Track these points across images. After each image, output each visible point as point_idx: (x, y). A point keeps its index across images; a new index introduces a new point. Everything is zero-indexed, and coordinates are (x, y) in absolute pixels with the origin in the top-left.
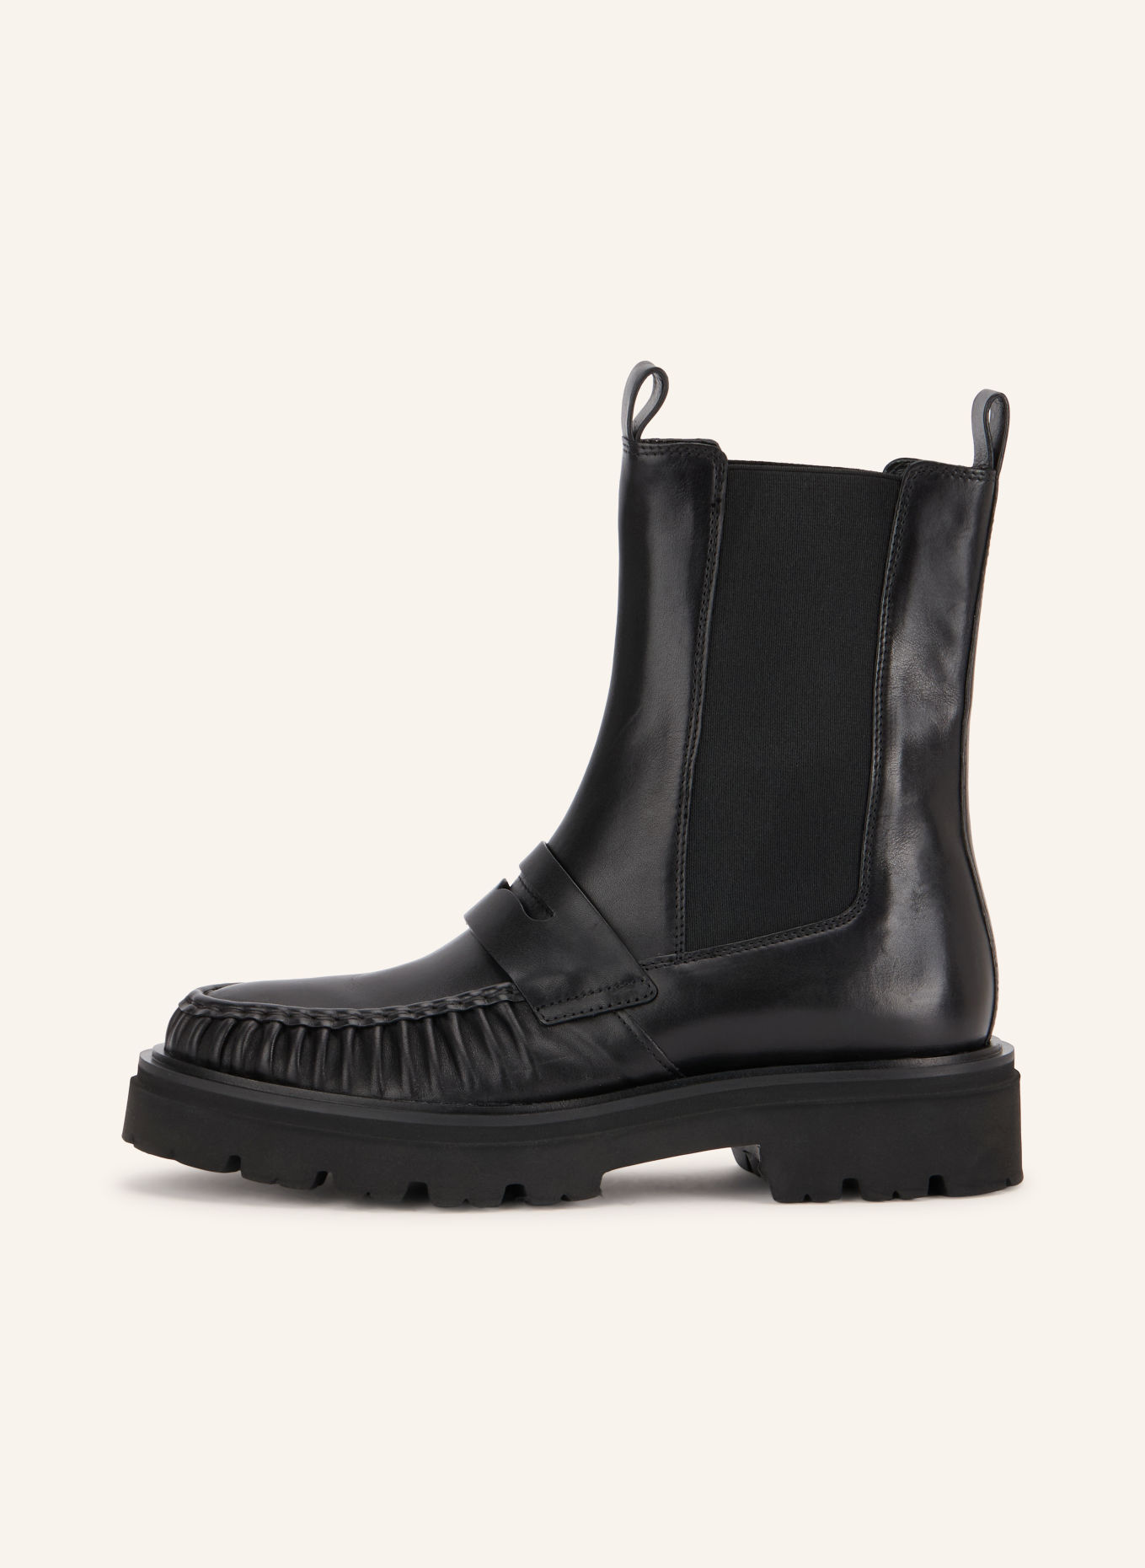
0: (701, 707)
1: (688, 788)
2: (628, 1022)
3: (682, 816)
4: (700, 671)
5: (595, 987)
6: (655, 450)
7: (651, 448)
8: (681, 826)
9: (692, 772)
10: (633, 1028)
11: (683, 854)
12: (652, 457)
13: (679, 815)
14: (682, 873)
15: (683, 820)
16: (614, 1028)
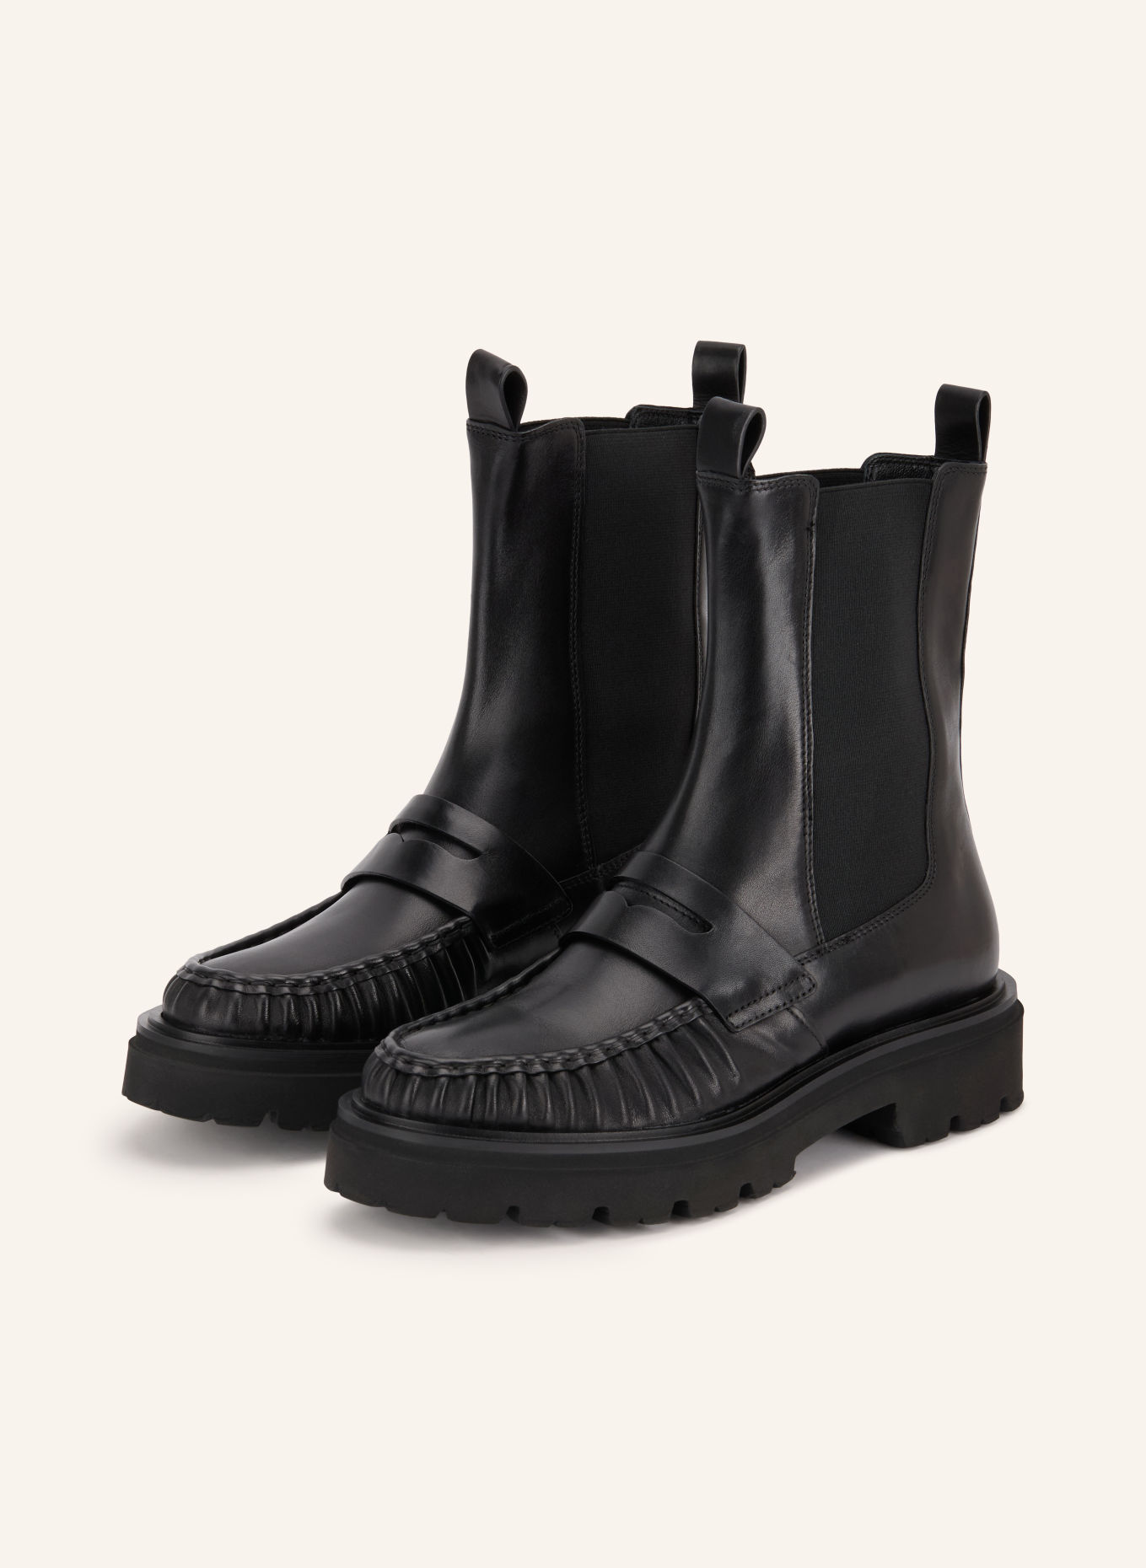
0: (811, 715)
1: (809, 793)
2: (800, 1016)
3: (807, 819)
4: (807, 683)
5: (769, 988)
6: (766, 486)
7: (762, 484)
8: (807, 828)
9: (812, 777)
10: (804, 1020)
11: (810, 852)
12: (763, 492)
13: (804, 818)
14: (810, 870)
15: (808, 822)
16: (787, 1021)
